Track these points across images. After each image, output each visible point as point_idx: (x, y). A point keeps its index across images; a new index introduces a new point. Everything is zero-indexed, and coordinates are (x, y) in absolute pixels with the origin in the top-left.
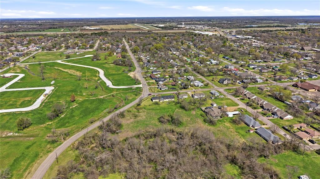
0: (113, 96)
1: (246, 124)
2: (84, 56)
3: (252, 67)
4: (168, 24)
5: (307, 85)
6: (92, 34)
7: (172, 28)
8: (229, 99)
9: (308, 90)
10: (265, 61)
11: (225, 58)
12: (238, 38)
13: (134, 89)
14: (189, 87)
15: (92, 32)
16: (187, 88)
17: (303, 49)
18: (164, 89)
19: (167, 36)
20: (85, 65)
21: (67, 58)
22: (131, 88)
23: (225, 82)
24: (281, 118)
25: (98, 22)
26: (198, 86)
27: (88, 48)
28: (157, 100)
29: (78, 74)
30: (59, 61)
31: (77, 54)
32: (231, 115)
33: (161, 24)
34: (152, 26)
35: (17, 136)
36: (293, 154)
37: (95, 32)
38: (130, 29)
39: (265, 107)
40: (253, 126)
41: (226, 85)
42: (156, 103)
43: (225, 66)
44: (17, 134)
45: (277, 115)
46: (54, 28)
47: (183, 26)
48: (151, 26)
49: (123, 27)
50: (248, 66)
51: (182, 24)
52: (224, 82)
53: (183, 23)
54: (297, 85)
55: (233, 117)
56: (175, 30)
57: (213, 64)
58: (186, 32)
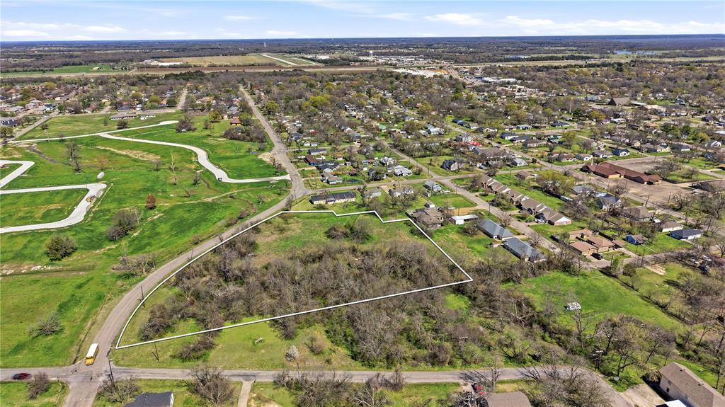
0: (232, 197)
1: (486, 233)
2: (159, 122)
3: (510, 138)
4: (337, 55)
5: (608, 166)
6: (167, 77)
7: (346, 62)
8: (460, 196)
9: (607, 177)
10: (536, 127)
11: (456, 122)
12: (488, 82)
13: (273, 184)
14: (385, 177)
15: (168, 73)
16: (379, 180)
17: (612, 103)
18: (335, 183)
19: (338, 80)
20: (163, 141)
21: (121, 128)
22: (268, 182)
23: (454, 167)
24: (551, 223)
25: (177, 50)
26: (402, 175)
27: (163, 108)
28: (322, 202)
29: (152, 157)
30: (105, 135)
31: (142, 119)
32: (460, 221)
33: (323, 54)
34: (303, 58)
35: (51, 271)
36: (563, 276)
37: (175, 73)
38: (253, 65)
39: (523, 206)
40: (499, 237)
41: (455, 171)
42: (321, 207)
43: (455, 138)
44: (49, 268)
45: (544, 218)
46: (74, 64)
47: (370, 58)
48: (299, 58)
49: (237, 60)
50: (501, 137)
51: (368, 55)
52: (452, 166)
53: (371, 52)
54: (588, 168)
55: (464, 224)
56: (354, 66)
57: (432, 134)
58: (378, 70)
